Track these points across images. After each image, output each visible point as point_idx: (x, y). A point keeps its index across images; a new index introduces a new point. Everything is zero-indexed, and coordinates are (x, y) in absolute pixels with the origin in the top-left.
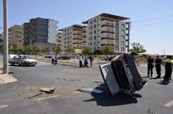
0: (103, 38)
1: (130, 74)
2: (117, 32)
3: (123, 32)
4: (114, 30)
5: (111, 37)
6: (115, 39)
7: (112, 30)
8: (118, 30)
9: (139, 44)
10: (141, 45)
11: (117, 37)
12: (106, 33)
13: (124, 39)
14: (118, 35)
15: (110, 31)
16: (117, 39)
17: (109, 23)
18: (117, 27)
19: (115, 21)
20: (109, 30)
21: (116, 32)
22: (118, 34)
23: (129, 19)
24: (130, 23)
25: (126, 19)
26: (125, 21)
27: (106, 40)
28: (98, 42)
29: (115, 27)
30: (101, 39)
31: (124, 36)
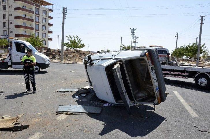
0: (17, 27)
1: (156, 80)
2: (38, 21)
3: (44, 21)
4: (34, 16)
5: (29, 26)
6: (34, 29)
7: (31, 17)
8: (39, 17)
9: (77, 37)
10: (79, 39)
11: (38, 27)
12: (22, 20)
13: (46, 29)
14: (39, 24)
15: (27, 17)
16: (37, 29)
17: (26, 7)
18: (38, 14)
19: (34, 4)
20: (26, 15)
21: (35, 19)
22: (39, 22)
23: (52, 5)
24: (65, 9)
25: (49, 4)
26: (47, 7)
27: (22, 29)
28: (10, 31)
29: (34, 12)
30: (15, 28)
31: (46, 26)
